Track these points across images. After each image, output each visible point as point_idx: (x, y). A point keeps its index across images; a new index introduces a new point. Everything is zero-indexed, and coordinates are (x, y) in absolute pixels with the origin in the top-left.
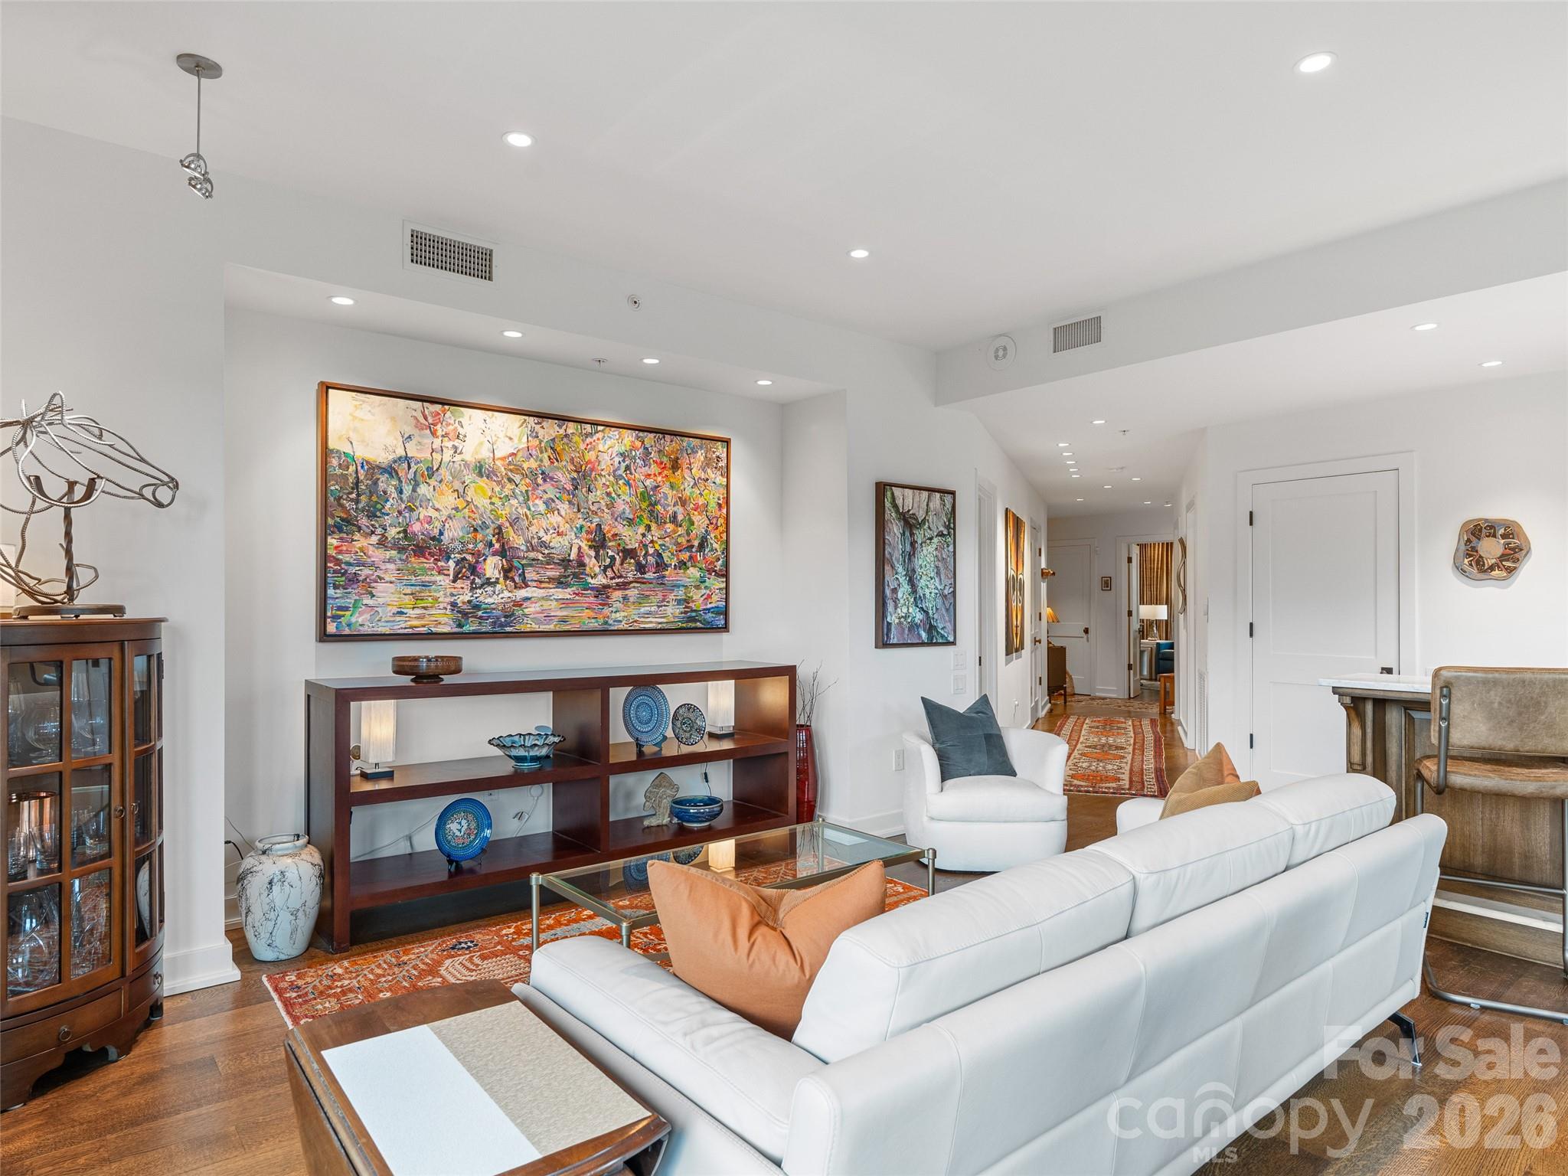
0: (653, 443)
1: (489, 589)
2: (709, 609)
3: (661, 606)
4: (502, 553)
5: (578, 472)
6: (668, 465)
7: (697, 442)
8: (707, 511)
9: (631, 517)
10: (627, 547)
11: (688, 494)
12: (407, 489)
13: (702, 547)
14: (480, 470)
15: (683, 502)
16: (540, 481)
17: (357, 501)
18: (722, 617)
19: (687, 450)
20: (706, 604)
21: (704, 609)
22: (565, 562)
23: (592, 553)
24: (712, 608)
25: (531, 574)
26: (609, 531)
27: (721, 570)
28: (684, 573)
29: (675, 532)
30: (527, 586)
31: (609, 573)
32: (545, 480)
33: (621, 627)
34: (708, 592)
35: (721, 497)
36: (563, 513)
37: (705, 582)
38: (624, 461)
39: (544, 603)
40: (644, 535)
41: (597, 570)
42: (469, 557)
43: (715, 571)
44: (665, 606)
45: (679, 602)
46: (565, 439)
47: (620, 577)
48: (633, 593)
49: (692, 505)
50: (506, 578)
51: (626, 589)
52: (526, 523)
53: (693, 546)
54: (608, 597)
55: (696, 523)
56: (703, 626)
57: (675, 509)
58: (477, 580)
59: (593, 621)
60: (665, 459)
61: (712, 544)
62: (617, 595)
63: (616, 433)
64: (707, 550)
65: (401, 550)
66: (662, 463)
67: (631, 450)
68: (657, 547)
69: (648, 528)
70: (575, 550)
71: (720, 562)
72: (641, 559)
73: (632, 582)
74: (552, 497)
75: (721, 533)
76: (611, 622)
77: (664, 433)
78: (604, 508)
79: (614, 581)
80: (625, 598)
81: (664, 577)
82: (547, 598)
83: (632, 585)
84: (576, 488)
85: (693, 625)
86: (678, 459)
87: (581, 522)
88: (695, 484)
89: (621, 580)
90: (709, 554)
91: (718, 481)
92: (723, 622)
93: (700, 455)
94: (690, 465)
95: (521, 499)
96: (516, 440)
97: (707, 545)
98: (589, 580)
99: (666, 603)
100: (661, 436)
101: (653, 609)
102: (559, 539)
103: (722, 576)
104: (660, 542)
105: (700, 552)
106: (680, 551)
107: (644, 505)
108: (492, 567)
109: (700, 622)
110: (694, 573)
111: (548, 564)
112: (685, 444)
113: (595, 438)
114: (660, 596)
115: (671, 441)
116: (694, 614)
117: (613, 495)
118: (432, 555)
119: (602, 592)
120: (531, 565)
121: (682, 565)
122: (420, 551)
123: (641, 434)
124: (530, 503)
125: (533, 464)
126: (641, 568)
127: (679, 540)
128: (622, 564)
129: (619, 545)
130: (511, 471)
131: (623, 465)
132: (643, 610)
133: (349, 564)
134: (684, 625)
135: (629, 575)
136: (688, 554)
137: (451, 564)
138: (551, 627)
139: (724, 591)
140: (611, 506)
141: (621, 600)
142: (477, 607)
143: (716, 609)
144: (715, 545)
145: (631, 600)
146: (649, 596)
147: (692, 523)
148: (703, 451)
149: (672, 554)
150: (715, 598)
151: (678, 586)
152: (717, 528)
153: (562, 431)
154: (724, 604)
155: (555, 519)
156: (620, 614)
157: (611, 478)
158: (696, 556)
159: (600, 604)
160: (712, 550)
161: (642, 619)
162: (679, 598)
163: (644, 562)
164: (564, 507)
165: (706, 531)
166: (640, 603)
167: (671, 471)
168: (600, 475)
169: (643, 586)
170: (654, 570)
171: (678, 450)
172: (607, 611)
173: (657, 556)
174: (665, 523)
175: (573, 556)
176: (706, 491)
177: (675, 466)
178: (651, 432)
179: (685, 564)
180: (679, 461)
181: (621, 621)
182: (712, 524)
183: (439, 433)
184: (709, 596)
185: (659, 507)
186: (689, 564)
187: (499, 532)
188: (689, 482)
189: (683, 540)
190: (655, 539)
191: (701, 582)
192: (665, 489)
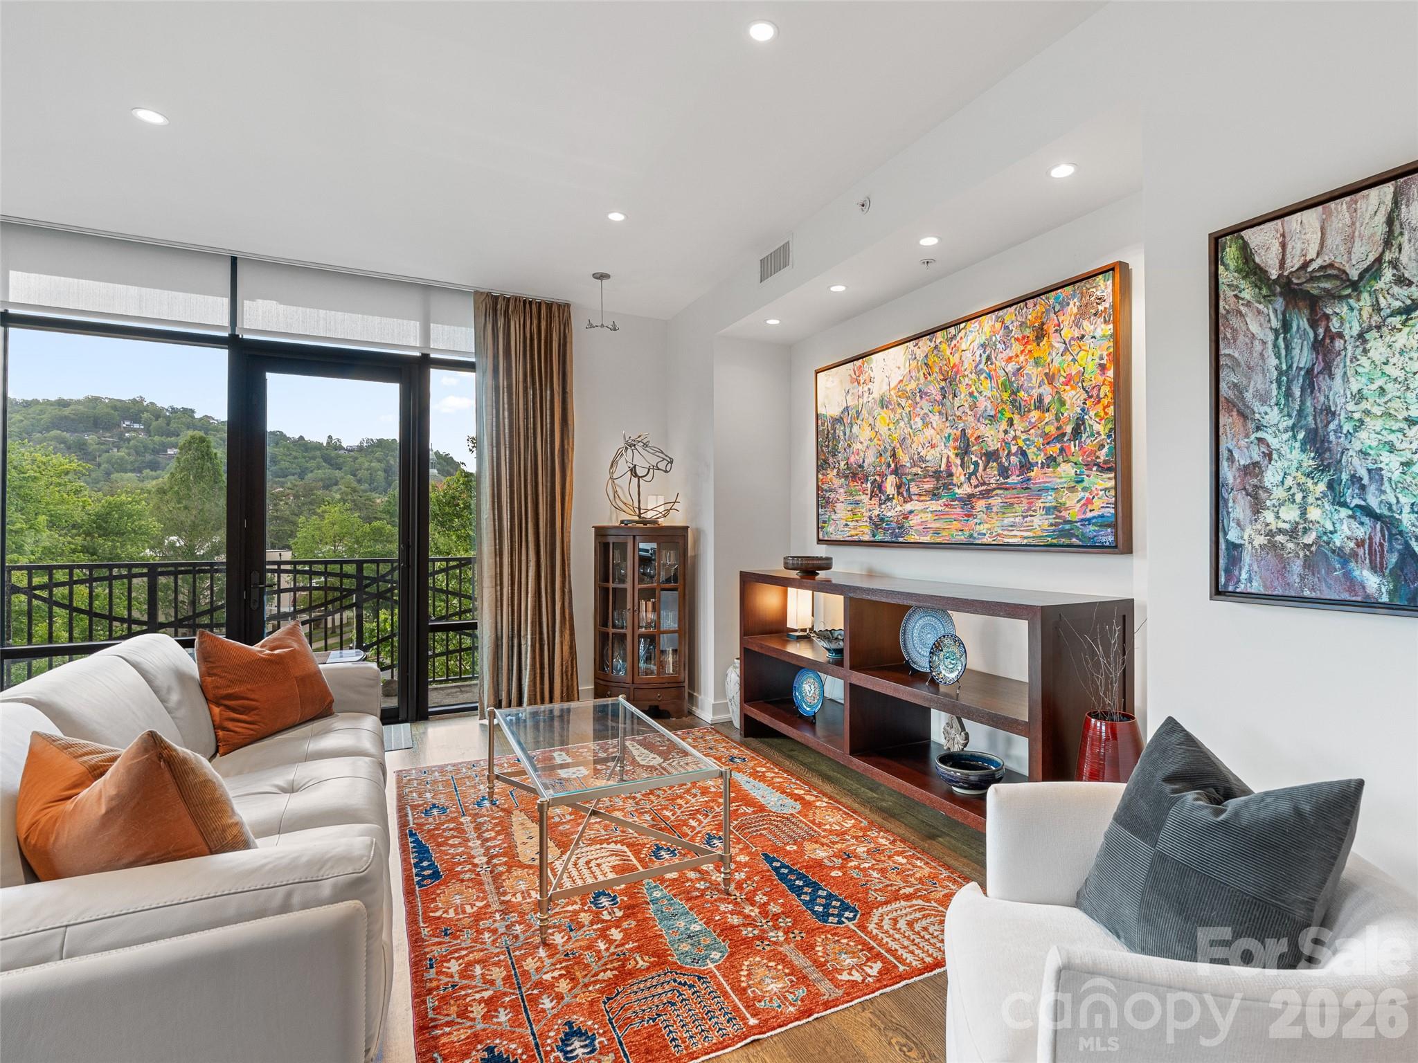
0: (1014, 318)
1: (889, 504)
2: (1089, 520)
3: (1027, 517)
4: (895, 472)
5: (945, 380)
6: (1031, 338)
7: (1069, 289)
8: (1083, 381)
9: (992, 413)
10: (989, 449)
11: (1057, 365)
12: (848, 430)
13: (1077, 433)
14: (884, 403)
15: (1050, 378)
16: (918, 399)
17: (828, 446)
18: (1109, 530)
19: (1054, 308)
20: (1084, 513)
21: (1082, 520)
22: (937, 475)
23: (958, 461)
24: (1094, 517)
25: (914, 490)
26: (972, 435)
27: (1105, 462)
28: (1054, 472)
29: (1040, 420)
30: (912, 500)
31: (974, 482)
32: (921, 397)
33: (984, 541)
34: (1087, 495)
35: (1105, 353)
36: (935, 425)
37: (1082, 481)
38: (984, 352)
39: (922, 515)
40: (1006, 432)
41: (962, 478)
42: (878, 478)
43: (1097, 465)
44: (1031, 516)
45: (1048, 510)
46: (935, 352)
47: (984, 484)
48: (996, 501)
49: (1062, 379)
50: (899, 493)
51: (989, 498)
52: (910, 441)
53: (1064, 434)
54: (972, 508)
55: (1068, 403)
56: (1081, 543)
57: (1041, 390)
58: (883, 498)
59: (960, 533)
60: (1028, 332)
61: (1091, 426)
62: (980, 504)
63: (977, 324)
64: (1084, 436)
65: (846, 477)
66: (1024, 337)
67: (991, 337)
68: (1021, 443)
69: (1011, 422)
70: (944, 460)
71: (1105, 450)
72: (1004, 460)
73: (995, 489)
74: (927, 411)
75: (1105, 408)
76: (975, 535)
77: (1024, 300)
78: (968, 411)
79: (978, 489)
80: (989, 507)
81: (1029, 479)
82: (924, 511)
83: (995, 493)
84: (945, 397)
85: (1067, 542)
86: (1043, 324)
87: (949, 430)
88: (1066, 349)
89: (984, 488)
90: (1088, 441)
91: (1098, 333)
92: (1111, 538)
93: (1073, 308)
94: (1059, 326)
95: (906, 420)
96: (902, 368)
97: (1085, 429)
98: (957, 490)
99: (1031, 513)
100: (1022, 304)
101: (1017, 520)
102: (933, 451)
103: (1109, 470)
104: (1024, 436)
105: (1075, 440)
106: (1048, 444)
107: (1006, 396)
108: (890, 485)
109: (1077, 537)
110: (1067, 470)
111: (925, 477)
112: (1052, 301)
113: (958, 338)
114: (1025, 505)
115: (1035, 305)
116: (1067, 527)
117: (976, 394)
118: (860, 479)
119: (968, 501)
120: (913, 480)
121: (1051, 461)
122: (854, 476)
123: (1001, 313)
124: (912, 422)
125: (913, 385)
126: (1004, 472)
127: (1047, 430)
128: (985, 470)
129: (982, 448)
130: (900, 397)
131: (984, 356)
132: (1006, 521)
133: (826, 491)
134: (1055, 541)
135: (992, 481)
136: (1059, 446)
137: (869, 485)
138: (926, 539)
139: (1112, 493)
140: (973, 407)
141: (985, 510)
142: (882, 520)
143: (1100, 520)
144: (1097, 427)
145: (995, 509)
146: (1012, 504)
147: (1063, 403)
148: (1075, 300)
149: (1039, 449)
150: (1097, 503)
151: (1047, 490)
152: (1099, 402)
153: (932, 345)
154: (1112, 511)
155: (929, 432)
156: (987, 527)
157: (974, 376)
158: (1069, 447)
159: (966, 515)
160: (1092, 435)
161: (1006, 533)
162: (1048, 505)
163: (1006, 464)
164: (935, 419)
165: (1083, 410)
166: (1004, 513)
167: (1035, 344)
168: (964, 376)
169: (1006, 492)
170: (1017, 472)
171: (1043, 313)
172: (972, 522)
173: (1022, 454)
174: (1029, 411)
175: (943, 467)
176: (1082, 353)
177: (1040, 334)
178: (1010, 306)
179: (1054, 459)
180: (1045, 327)
181: (985, 535)
182: (1090, 397)
183: (862, 381)
184: (1090, 501)
185: (1022, 394)
186: (1060, 459)
187: (894, 455)
188: (1058, 349)
189: (1051, 429)
190: (1018, 433)
191: (1078, 482)
192: (1030, 369)
